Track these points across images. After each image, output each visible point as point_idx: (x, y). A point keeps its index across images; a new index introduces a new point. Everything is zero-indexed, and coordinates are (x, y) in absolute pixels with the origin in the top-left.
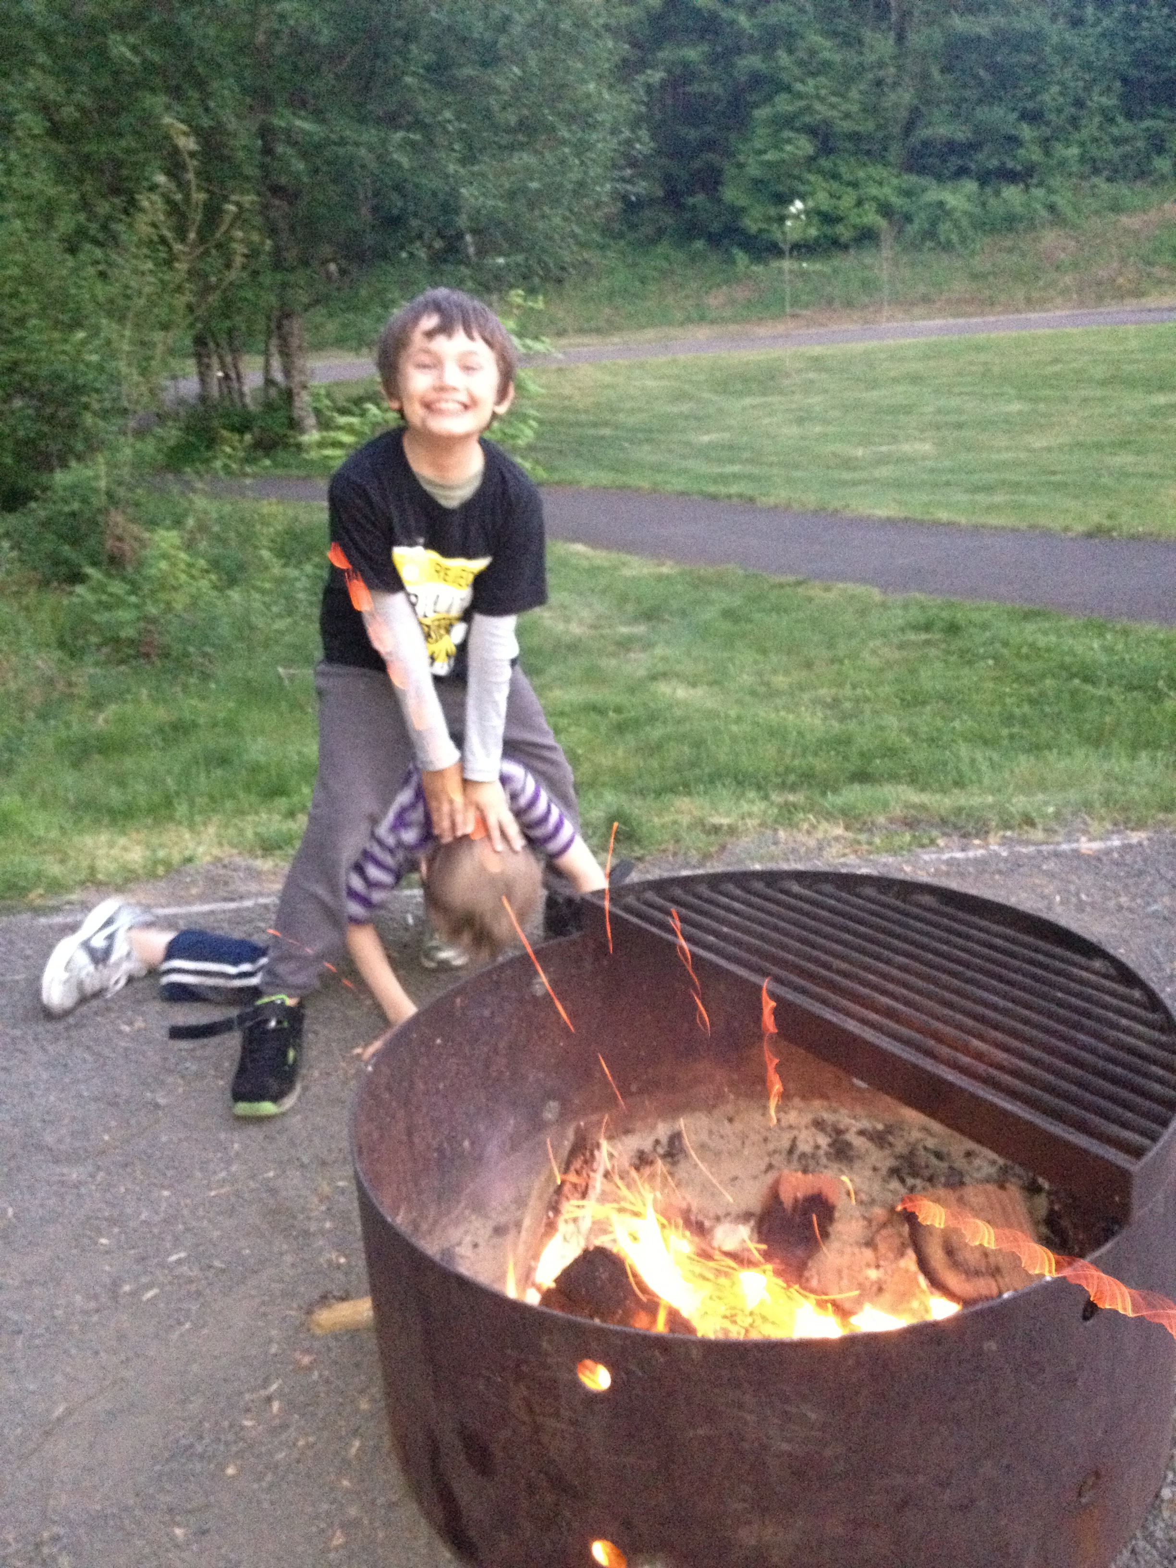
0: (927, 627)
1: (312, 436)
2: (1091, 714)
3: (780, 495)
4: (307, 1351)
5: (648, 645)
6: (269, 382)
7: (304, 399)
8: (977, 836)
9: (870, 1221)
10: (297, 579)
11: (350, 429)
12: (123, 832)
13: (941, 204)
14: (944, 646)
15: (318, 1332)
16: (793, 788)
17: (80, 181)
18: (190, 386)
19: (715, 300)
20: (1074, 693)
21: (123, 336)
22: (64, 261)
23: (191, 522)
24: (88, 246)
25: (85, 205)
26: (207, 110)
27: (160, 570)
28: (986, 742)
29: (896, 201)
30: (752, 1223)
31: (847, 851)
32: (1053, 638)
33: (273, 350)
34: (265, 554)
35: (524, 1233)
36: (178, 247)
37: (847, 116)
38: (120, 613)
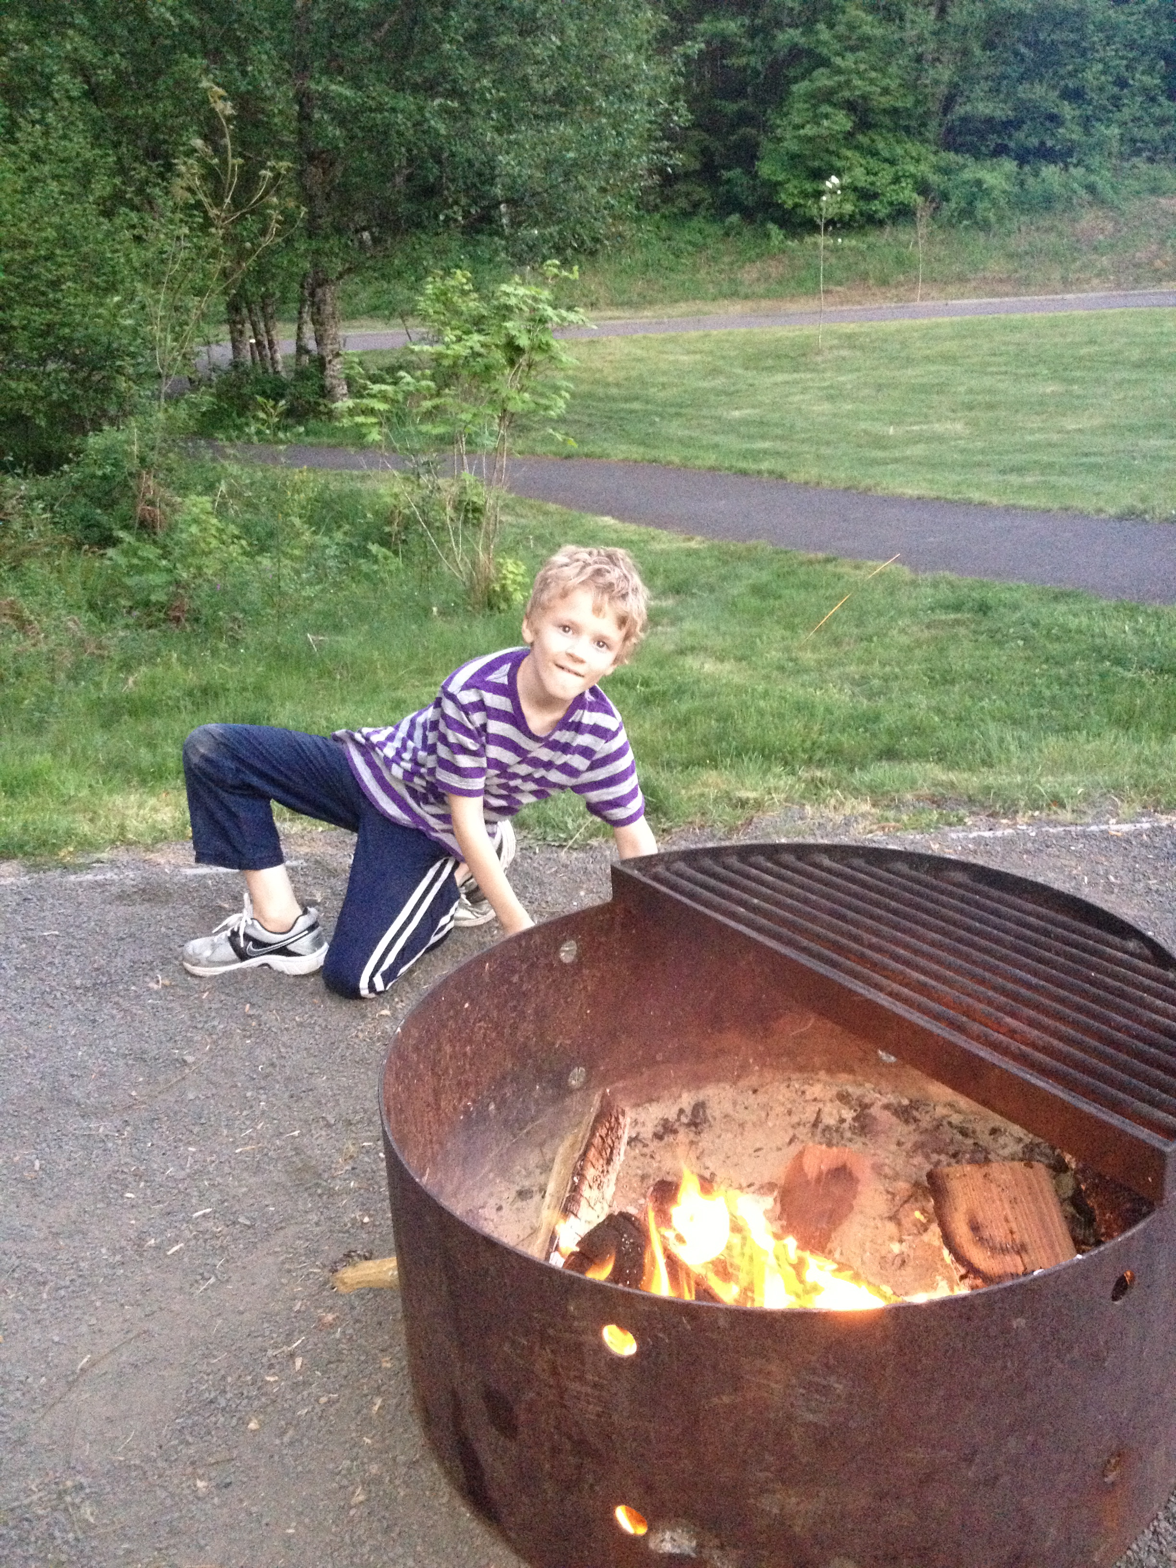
0: (957, 607)
1: (344, 404)
2: (1120, 698)
3: (809, 472)
4: (331, 1309)
5: (676, 620)
6: (301, 350)
7: (336, 368)
8: (1005, 815)
9: (894, 1195)
10: (326, 547)
11: (384, 397)
12: (152, 792)
13: (979, 183)
14: (973, 626)
15: (342, 1289)
16: (821, 764)
17: (116, 145)
18: (223, 353)
19: (749, 274)
20: (1103, 676)
21: (157, 301)
22: (99, 224)
23: (223, 487)
24: (123, 210)
25: (122, 170)
26: (244, 73)
27: (192, 535)
28: (1015, 722)
29: (934, 179)
30: (776, 1193)
31: (875, 827)
32: (1085, 620)
33: (306, 317)
34: (297, 521)
35: (548, 1198)
36: (213, 212)
37: (886, 91)
38: (151, 576)
